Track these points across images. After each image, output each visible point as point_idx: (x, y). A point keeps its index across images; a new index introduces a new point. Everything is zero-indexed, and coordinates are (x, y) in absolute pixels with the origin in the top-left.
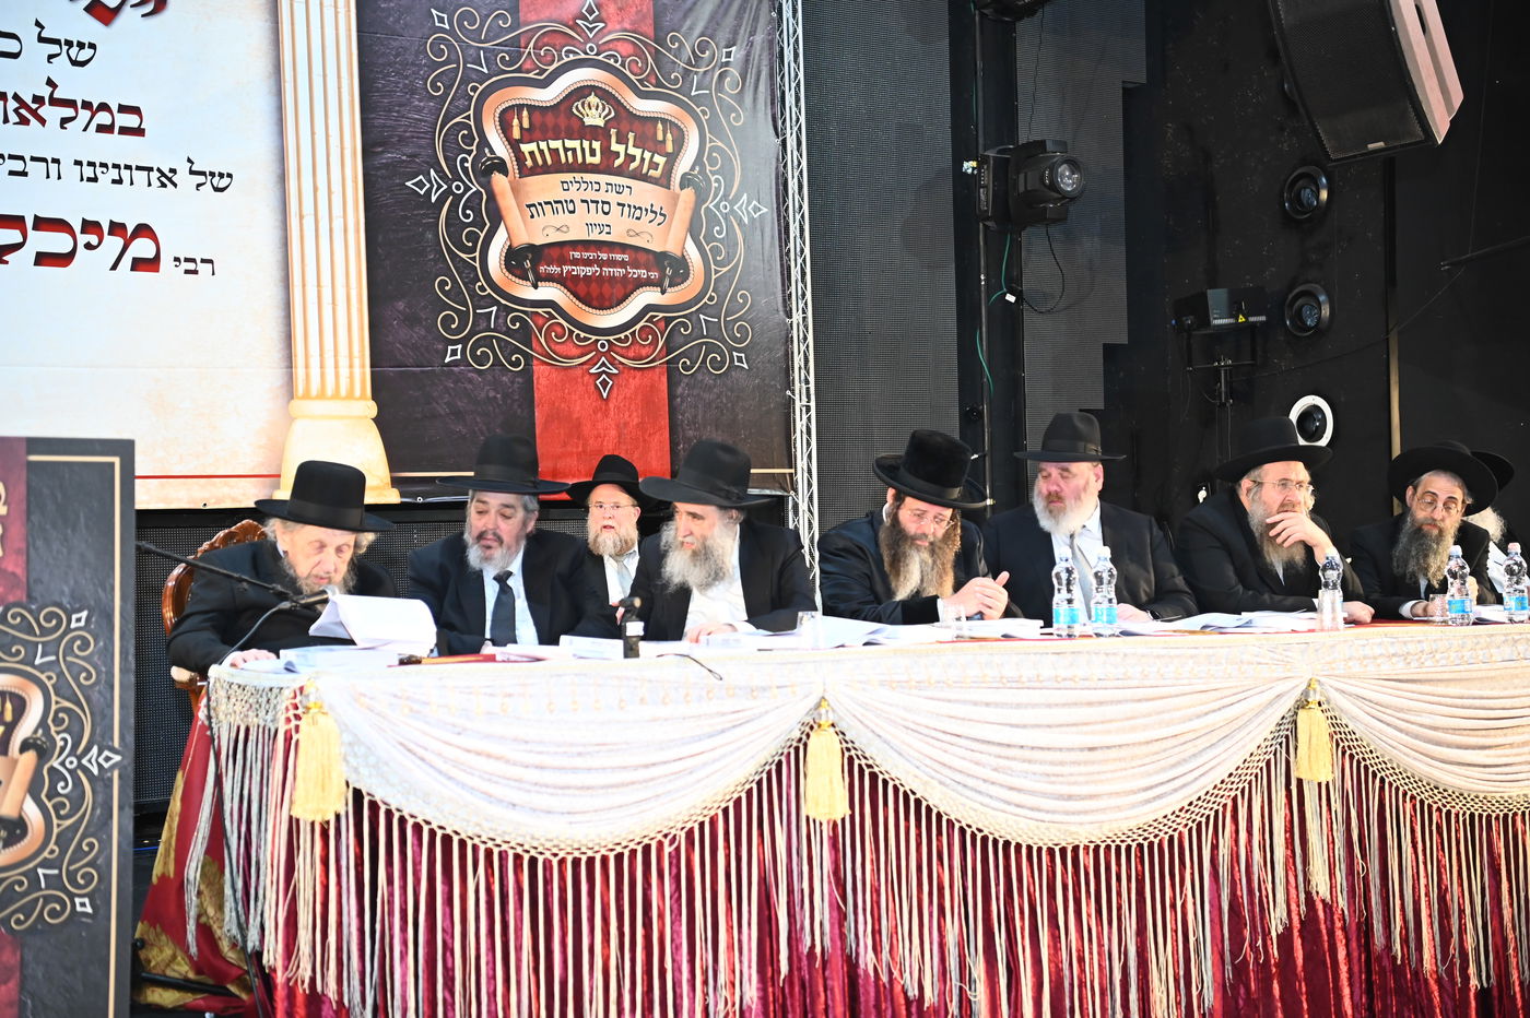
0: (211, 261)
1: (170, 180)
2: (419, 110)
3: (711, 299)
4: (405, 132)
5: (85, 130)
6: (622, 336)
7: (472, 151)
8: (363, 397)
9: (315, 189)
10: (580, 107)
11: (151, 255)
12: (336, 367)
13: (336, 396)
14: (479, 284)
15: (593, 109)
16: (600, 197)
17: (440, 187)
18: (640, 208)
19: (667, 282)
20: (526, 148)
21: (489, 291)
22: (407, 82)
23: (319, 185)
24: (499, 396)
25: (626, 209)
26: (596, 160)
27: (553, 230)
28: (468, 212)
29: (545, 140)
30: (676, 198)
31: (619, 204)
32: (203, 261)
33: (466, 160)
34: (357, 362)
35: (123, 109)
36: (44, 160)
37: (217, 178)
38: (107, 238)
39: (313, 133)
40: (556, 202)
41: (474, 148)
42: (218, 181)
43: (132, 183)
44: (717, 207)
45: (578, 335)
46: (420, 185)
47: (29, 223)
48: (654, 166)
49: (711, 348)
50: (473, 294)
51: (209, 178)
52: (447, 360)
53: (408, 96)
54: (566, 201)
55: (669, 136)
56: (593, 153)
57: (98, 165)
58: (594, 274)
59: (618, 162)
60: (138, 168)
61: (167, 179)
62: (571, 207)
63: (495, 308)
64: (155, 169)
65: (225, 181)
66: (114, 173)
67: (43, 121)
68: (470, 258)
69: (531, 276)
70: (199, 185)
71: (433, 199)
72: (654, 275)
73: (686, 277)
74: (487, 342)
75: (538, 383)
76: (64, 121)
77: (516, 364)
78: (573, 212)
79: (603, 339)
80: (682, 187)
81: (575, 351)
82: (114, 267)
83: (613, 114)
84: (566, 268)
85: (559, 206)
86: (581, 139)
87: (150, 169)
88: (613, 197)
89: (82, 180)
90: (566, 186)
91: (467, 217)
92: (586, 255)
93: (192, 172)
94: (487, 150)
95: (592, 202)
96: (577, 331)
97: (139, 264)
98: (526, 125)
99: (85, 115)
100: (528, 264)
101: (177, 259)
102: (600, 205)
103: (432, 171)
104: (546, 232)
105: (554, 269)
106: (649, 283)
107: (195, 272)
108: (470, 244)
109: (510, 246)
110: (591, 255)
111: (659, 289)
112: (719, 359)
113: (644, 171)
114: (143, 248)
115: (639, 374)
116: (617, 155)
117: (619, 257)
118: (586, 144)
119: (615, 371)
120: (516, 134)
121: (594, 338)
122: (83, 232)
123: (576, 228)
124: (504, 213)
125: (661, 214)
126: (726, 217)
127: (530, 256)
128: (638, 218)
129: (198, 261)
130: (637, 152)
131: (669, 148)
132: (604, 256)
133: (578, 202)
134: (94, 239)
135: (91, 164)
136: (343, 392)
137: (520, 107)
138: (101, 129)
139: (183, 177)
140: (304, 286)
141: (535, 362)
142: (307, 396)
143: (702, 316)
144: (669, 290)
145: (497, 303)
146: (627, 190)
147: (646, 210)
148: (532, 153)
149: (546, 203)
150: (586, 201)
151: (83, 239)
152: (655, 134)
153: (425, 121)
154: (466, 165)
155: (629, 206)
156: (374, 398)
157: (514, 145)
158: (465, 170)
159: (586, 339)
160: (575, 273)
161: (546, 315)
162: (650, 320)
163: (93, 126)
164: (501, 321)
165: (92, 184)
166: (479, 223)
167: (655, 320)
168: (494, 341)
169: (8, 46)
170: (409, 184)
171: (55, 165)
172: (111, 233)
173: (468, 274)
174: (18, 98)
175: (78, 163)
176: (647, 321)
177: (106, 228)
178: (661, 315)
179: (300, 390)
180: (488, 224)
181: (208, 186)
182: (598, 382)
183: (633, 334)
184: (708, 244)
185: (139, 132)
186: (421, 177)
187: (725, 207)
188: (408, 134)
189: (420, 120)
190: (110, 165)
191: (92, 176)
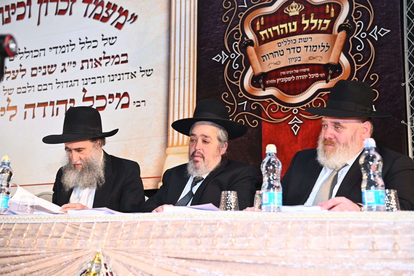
0: (144, 101)
1: (134, 75)
2: (219, 29)
5: (112, 65)
6: (305, 105)
7: (239, 40)
9: (180, 68)
10: (288, 10)
11: (127, 102)
13: (183, 144)
14: (240, 93)
15: (294, 9)
16: (295, 46)
17: (225, 57)
18: (316, 46)
19: (329, 77)
20: (262, 33)
21: (244, 95)
22: (215, 20)
23: (181, 66)
24: (246, 139)
25: (309, 48)
26: (295, 30)
27: (273, 65)
29: (271, 27)
30: (336, 36)
31: (305, 47)
32: (142, 101)
33: (236, 44)
35: (123, 55)
36: (100, 77)
39: (180, 48)
40: (275, 52)
41: (240, 38)
42: (148, 72)
43: (123, 79)
44: (359, 36)
45: (283, 108)
46: (218, 58)
47: (95, 98)
48: (324, 25)
50: (237, 98)
51: (146, 72)
53: (215, 25)
54: (279, 51)
55: (333, 10)
56: (293, 27)
57: (114, 75)
58: (292, 80)
59: (305, 28)
60: (125, 74)
61: (133, 75)
62: (282, 53)
63: (246, 102)
64: (130, 73)
65: (151, 72)
66: (118, 77)
67: (101, 65)
68: (236, 83)
69: (262, 86)
70: (143, 75)
71: (223, 63)
72: (322, 75)
74: (242, 117)
75: (264, 131)
76: (107, 63)
77: (255, 124)
78: (283, 55)
79: (295, 109)
80: (339, 31)
81: (281, 115)
82: (116, 108)
83: (303, 8)
84: (278, 80)
85: (276, 54)
86: (287, 22)
87: (128, 73)
88: (302, 44)
89: (110, 81)
90: (279, 45)
91: (236, 66)
92: (288, 72)
93: (141, 71)
94: (245, 38)
95: (292, 48)
96: (283, 106)
97: (124, 106)
98: (262, 23)
99: (112, 59)
100: (261, 81)
101: (134, 102)
102: (296, 49)
103: (223, 52)
104: (269, 66)
105: (273, 81)
106: (320, 79)
107: (139, 106)
108: (237, 78)
109: (254, 75)
110: (291, 72)
111: (325, 81)
113: (319, 28)
114: (125, 100)
115: (313, 122)
116: (305, 25)
117: (304, 70)
118: (290, 24)
119: (301, 122)
120: (258, 28)
121: (291, 108)
122: (109, 98)
123: (284, 62)
124: (252, 62)
125: (327, 46)
126: (364, 39)
127: (262, 77)
128: (315, 51)
130: (315, 22)
131: (332, 15)
132: (297, 71)
133: (285, 50)
134: (111, 100)
137: (260, 17)
139: (139, 74)
140: (174, 105)
141: (263, 122)
142: (172, 146)
144: (331, 80)
145: (248, 100)
146: (310, 40)
147: (319, 46)
148: (265, 35)
149: (270, 54)
150: (289, 49)
151: (108, 100)
152: (325, 10)
153: (221, 33)
154: (236, 46)
155: (310, 46)
157: (257, 33)
158: (236, 48)
159: (287, 109)
160: (282, 81)
161: (269, 102)
162: (320, 96)
163: (114, 63)
164: (248, 107)
165: (113, 82)
166: (241, 68)
167: (322, 96)
168: (245, 116)
169: (94, 44)
170: (213, 59)
171: (103, 78)
172: (116, 97)
173: (235, 89)
174: (95, 60)
175: (109, 76)
176: (318, 97)
177: (115, 95)
178: (326, 93)
179: (170, 143)
180: (245, 68)
181: (145, 75)
182: (292, 128)
183: (311, 104)
184: (353, 55)
185: (126, 62)
186: (218, 55)
187: (364, 35)
188: (214, 40)
189: (219, 33)
190: (118, 75)
191: (113, 79)
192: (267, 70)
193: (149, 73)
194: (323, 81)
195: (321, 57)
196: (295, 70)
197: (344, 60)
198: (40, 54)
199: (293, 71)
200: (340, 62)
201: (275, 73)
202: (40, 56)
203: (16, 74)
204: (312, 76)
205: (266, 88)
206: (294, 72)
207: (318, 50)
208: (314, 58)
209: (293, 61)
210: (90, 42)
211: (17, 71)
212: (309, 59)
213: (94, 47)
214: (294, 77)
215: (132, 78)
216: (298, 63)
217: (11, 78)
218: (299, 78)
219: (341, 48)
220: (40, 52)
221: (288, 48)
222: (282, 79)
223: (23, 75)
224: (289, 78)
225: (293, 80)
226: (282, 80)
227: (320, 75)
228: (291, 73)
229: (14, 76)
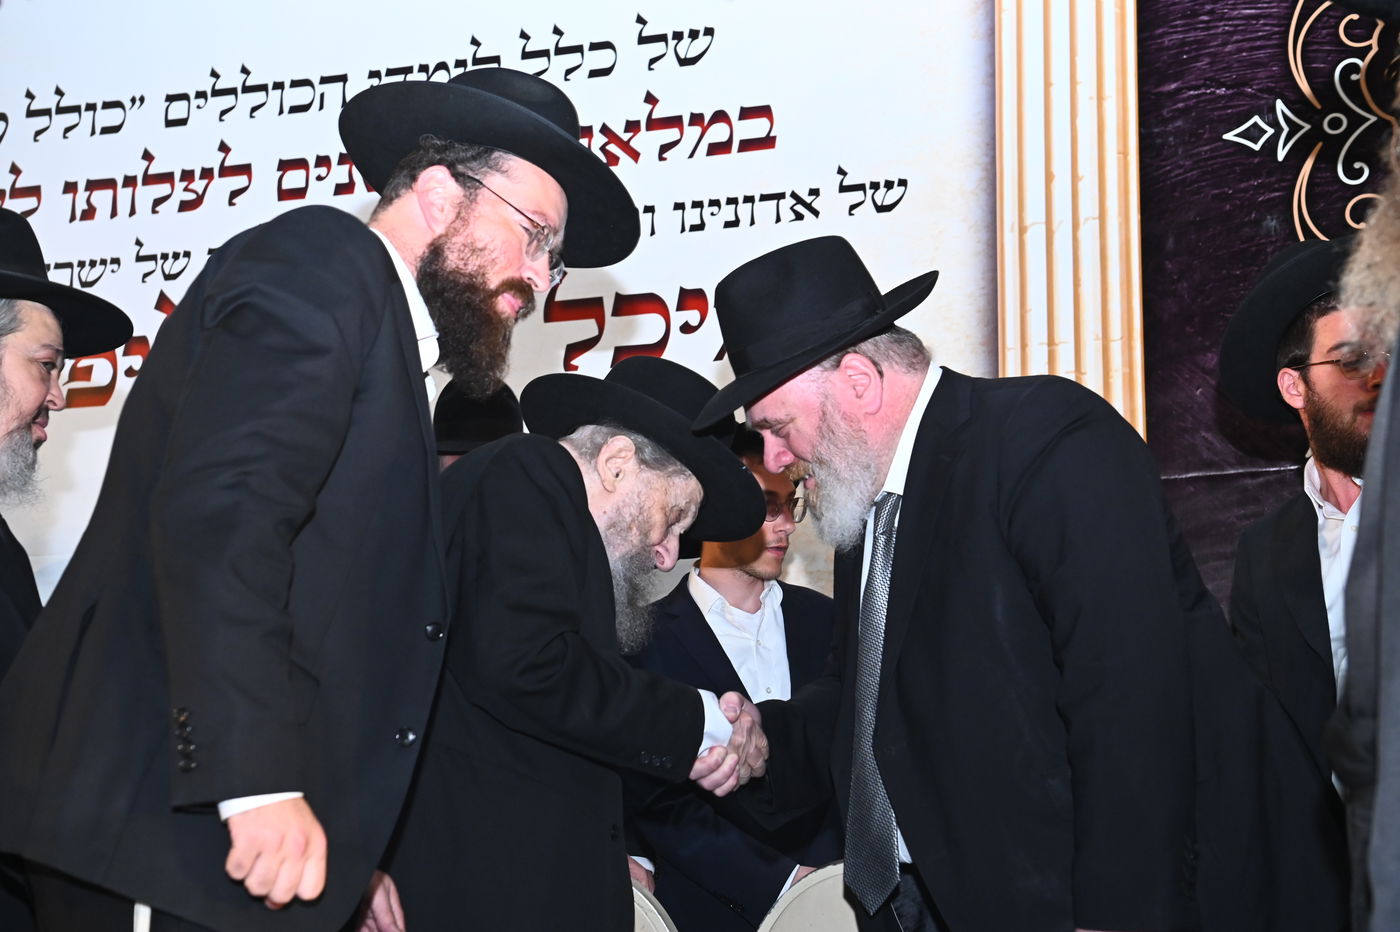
1: (809, 207)
4: (1225, 44)
5: (691, 156)
7: (1369, 48)
9: (1049, 177)
17: (1295, 129)
23: (1056, 169)
33: (1352, 69)
35: (747, 113)
37: (882, 190)
41: (1374, 41)
42: (879, 194)
43: (752, 223)
46: (1254, 133)
47: (608, 306)
51: (870, 192)
57: (706, 204)
60: (764, 198)
61: (805, 206)
64: (788, 195)
65: (897, 191)
66: (728, 213)
67: (635, 155)
70: (853, 207)
71: (1281, 155)
76: (665, 148)
82: (720, 356)
87: (780, 196)
89: (683, 230)
91: (1354, 173)
93: (843, 189)
99: (692, 133)
103: (1280, 105)
122: (680, 308)
134: (693, 316)
138: (716, 149)
139: (832, 202)
140: (1024, 346)
151: (678, 318)
153: (1269, 16)
154: (1354, 77)
158: (1352, 88)
163: (703, 147)
165: (697, 234)
169: (602, 59)
170: (1229, 136)
171: (649, 215)
174: (605, 130)
175: (679, 206)
181: (869, 205)
185: (768, 142)
186: (1256, 120)
188: (1229, 48)
189: (1257, 17)
190: (723, 202)
191: (698, 222)
193: (884, 197)
198: (322, 95)
202: (321, 107)
203: (198, 185)
210: (578, 49)
211: (207, 174)
213: (594, 74)
215: (799, 217)
217: (173, 204)
220: (320, 89)
223: (235, 194)
229: (191, 196)
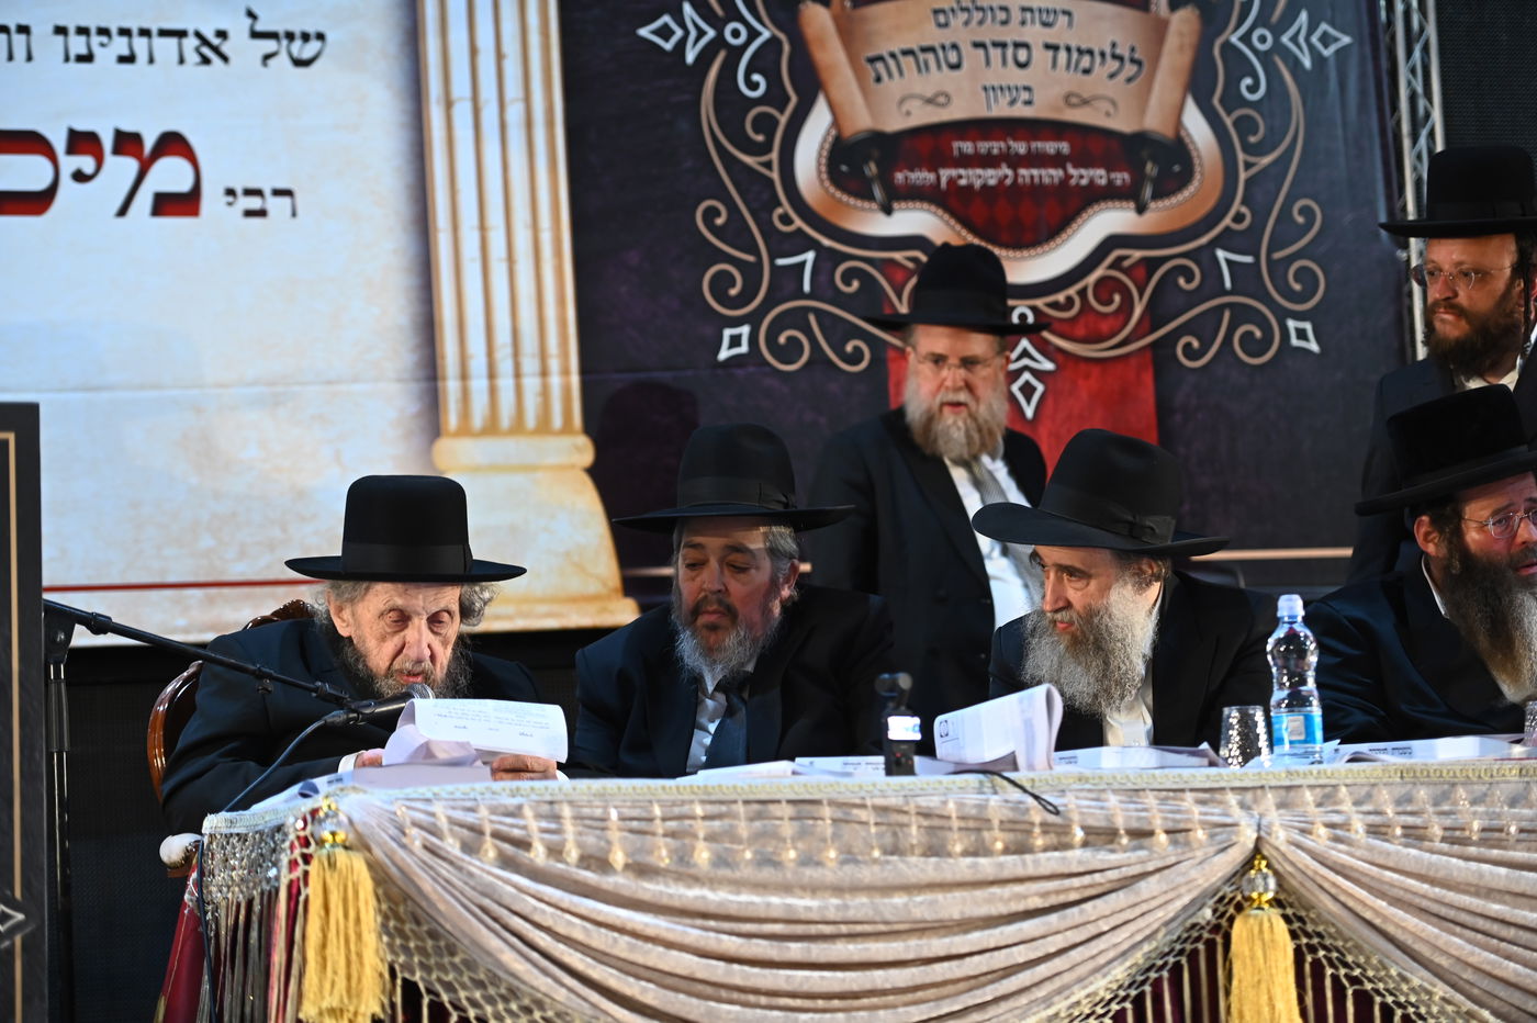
0: (288, 193)
1: (216, 50)
3: (1239, 218)
6: (1061, 297)
8: (567, 429)
9: (474, 51)
11: (184, 187)
12: (518, 375)
13: (518, 427)
14: (780, 211)
16: (1008, 35)
17: (701, 33)
18: (1090, 52)
19: (1148, 192)
21: (798, 222)
23: (480, 43)
25: (1063, 55)
27: (918, 102)
28: (756, 77)
30: (1161, 28)
31: (1048, 47)
32: (277, 193)
34: (554, 365)
36: (3, 28)
37: (298, 42)
38: (111, 160)
40: (924, 50)
42: (295, 45)
43: (151, 61)
44: (1246, 39)
46: (665, 32)
49: (1241, 314)
50: (768, 231)
51: (285, 42)
52: (724, 354)
54: (943, 48)
57: (93, 31)
58: (1001, 182)
60: (164, 33)
61: (212, 49)
62: (953, 57)
63: (810, 256)
64: (191, 33)
65: (314, 45)
66: (120, 45)
68: (761, 164)
69: (878, 192)
70: (266, 57)
71: (690, 58)
72: (1121, 177)
73: (1185, 177)
74: (797, 319)
77: (856, 358)
78: (958, 66)
79: (1022, 306)
80: (1173, 5)
82: (123, 211)
84: (945, 174)
85: (930, 57)
87: (181, 34)
88: (1035, 34)
89: (67, 59)
90: (942, 19)
91: (753, 86)
92: (983, 146)
93: (255, 35)
95: (995, 44)
97: (167, 204)
100: (872, 169)
101: (230, 192)
102: (1010, 51)
103: (687, 8)
104: (906, 107)
105: (922, 176)
106: (1110, 194)
107: (262, 213)
108: (761, 138)
109: (837, 139)
110: (996, 146)
111: (1132, 205)
112: (1258, 334)
114: (171, 175)
115: (1096, 370)
117: (1050, 147)
119: (1050, 366)
122: (70, 151)
123: (964, 98)
124: (824, 75)
125: (1133, 61)
126: (1265, 58)
127: (876, 153)
128: (1087, 71)
129: (267, 192)
132: (1020, 148)
133: (966, 49)
134: (86, 163)
135: (83, 31)
136: (531, 420)
139: (240, 46)
140: (455, 230)
142: (465, 430)
143: (1221, 254)
144: (1153, 205)
145: (815, 245)
146: (1063, 20)
147: (1103, 55)
149: (904, 53)
150: (983, 46)
151: (69, 164)
155: (1068, 49)
156: (589, 428)
160: (963, 182)
161: (910, 265)
162: (1116, 265)
164: (823, 278)
165: (84, 66)
166: (776, 97)
167: (1126, 263)
168: (812, 318)
170: (644, 32)
171: (23, 37)
172: (117, 151)
173: (759, 193)
175: (61, 30)
176: (1111, 267)
177: (107, 142)
178: (1137, 254)
179: (452, 419)
180: (794, 99)
181: (283, 57)
182: (1015, 388)
183: (1082, 293)
184: (1229, 113)
186: (666, 19)
187: (1263, 39)
190: (114, 31)
191: (84, 51)
192: (894, 123)
193: (301, 49)
194: (1124, 204)
195: (1114, 103)
196: (1015, 139)
197: (1196, 127)
199: (1002, 145)
200: (1183, 133)
201: (932, 143)
204: (1081, 177)
205: (896, 205)
206: (1009, 148)
207: (1101, 71)
208: (1085, 102)
209: (1004, 100)
212: (1067, 98)
214: (1009, 172)
216: (1020, 111)
218: (1032, 177)
219: (1183, 78)
221: (978, 39)
222: (962, 172)
224: (990, 172)
225: (1008, 182)
226: (960, 177)
227: (1113, 175)
228: (995, 151)
